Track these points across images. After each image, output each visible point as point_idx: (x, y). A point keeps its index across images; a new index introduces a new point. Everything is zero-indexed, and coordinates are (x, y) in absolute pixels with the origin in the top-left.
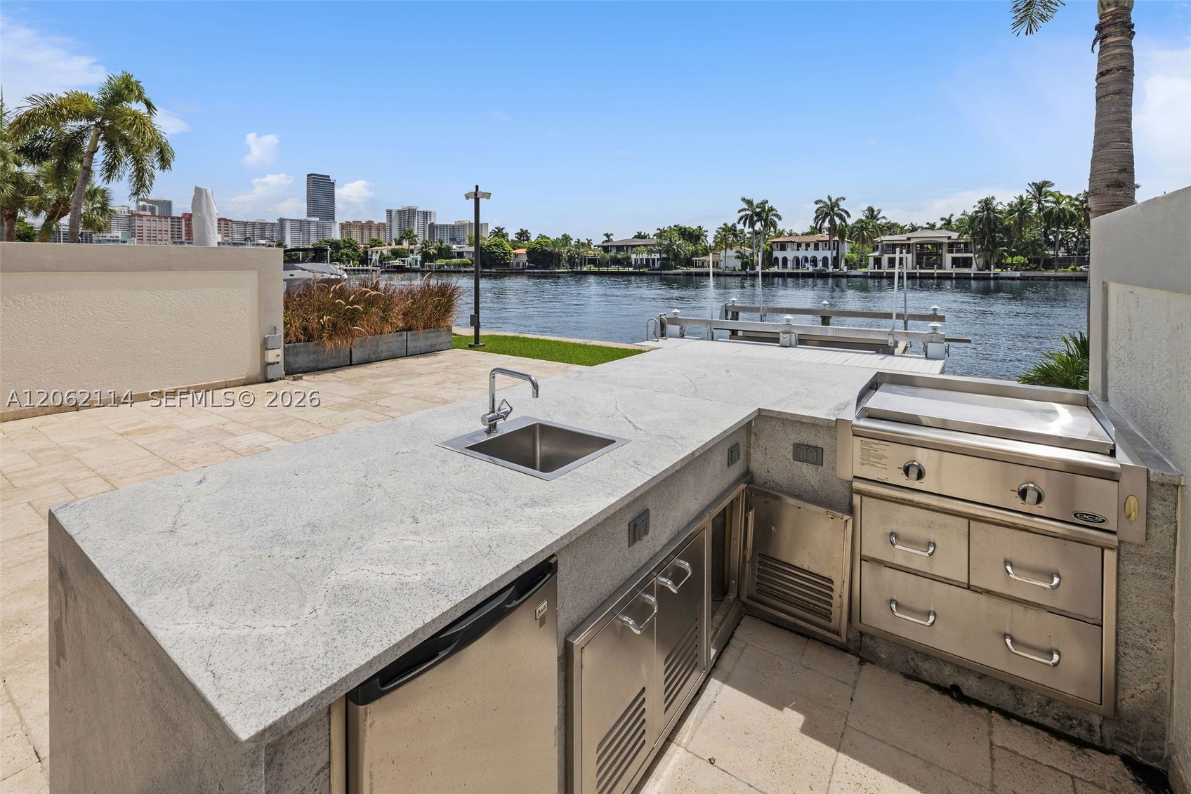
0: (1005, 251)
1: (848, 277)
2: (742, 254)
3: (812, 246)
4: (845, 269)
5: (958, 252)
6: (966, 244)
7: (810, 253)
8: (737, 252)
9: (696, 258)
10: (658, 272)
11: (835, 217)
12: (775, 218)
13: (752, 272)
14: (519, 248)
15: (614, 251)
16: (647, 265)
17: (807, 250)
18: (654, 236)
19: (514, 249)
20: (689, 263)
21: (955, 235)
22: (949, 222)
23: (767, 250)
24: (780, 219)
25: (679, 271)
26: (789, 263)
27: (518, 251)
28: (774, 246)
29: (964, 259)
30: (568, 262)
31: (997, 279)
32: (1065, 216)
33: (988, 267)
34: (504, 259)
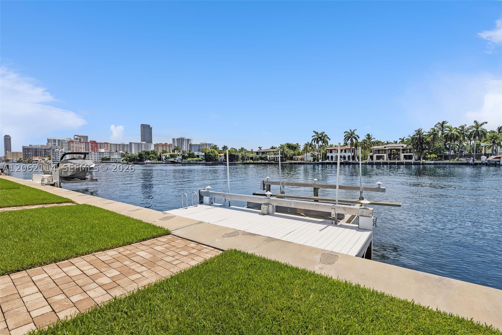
0: (427, 152)
1: (359, 164)
2: (313, 155)
3: (344, 151)
4: (357, 161)
5: (406, 153)
6: (410, 149)
7: (343, 154)
8: (311, 154)
9: (295, 157)
11: (353, 139)
12: (328, 140)
13: (318, 162)
14: (222, 153)
15: (261, 154)
16: (274, 160)
17: (341, 153)
18: (279, 148)
19: (220, 154)
20: (291, 158)
21: (405, 146)
22: (403, 140)
23: (324, 153)
24: (330, 139)
25: (287, 162)
26: (334, 158)
28: (327, 151)
29: (410, 156)
30: (241, 159)
31: (423, 164)
32: (454, 136)
33: (419, 159)
34: (215, 158)
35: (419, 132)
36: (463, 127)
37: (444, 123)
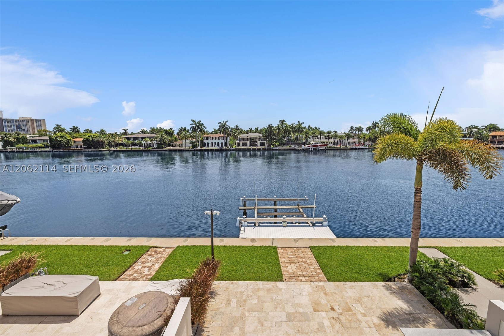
1: (231, 150)
2: (191, 141)
3: (217, 138)
4: (229, 147)
5: (261, 141)
6: (264, 138)
7: (217, 141)
9: (172, 143)
10: (156, 149)
11: (225, 129)
12: (204, 128)
13: (197, 149)
14: (76, 138)
15: (132, 139)
16: (151, 146)
17: (215, 140)
19: (73, 138)
20: (169, 145)
21: (261, 135)
23: (201, 140)
24: (206, 128)
25: (166, 149)
26: (209, 145)
27: (76, 140)
28: (204, 138)
29: (263, 143)
30: (108, 145)
31: (273, 150)
32: (288, 131)
33: (270, 146)
34: (67, 144)
35: (270, 127)
36: (292, 124)
37: (283, 121)
